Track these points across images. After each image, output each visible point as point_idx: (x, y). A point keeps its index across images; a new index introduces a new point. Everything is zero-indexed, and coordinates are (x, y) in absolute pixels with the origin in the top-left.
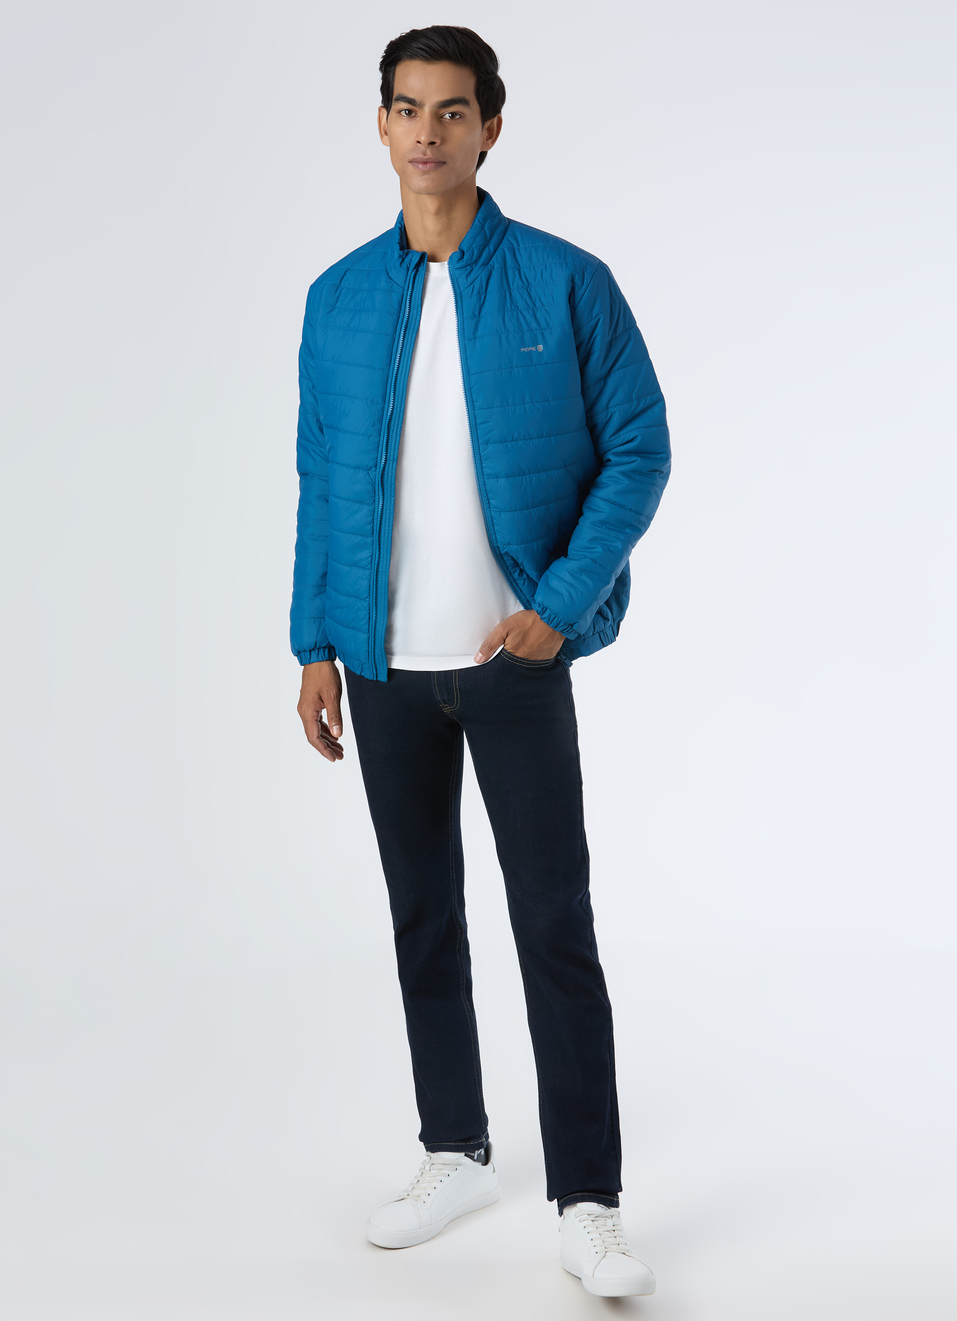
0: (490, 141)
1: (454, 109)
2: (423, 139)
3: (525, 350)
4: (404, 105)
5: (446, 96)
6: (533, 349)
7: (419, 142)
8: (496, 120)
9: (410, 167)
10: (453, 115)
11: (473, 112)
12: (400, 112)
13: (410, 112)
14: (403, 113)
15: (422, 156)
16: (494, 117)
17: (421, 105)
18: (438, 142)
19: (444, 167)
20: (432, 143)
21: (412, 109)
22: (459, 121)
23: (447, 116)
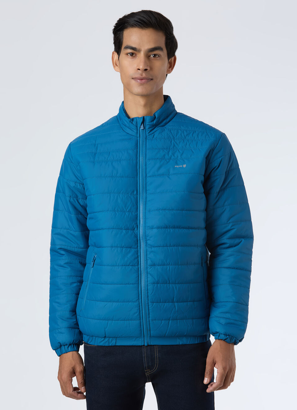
0: (171, 69)
1: (155, 52)
2: (141, 67)
3: (177, 166)
4: (129, 51)
5: (151, 46)
6: (181, 166)
7: (139, 69)
8: (173, 58)
9: (133, 82)
10: (155, 55)
11: (164, 54)
12: (127, 54)
13: (132, 54)
14: (129, 54)
15: (140, 76)
16: (172, 57)
17: (139, 51)
18: (149, 69)
19: (152, 82)
20: (146, 70)
21: (134, 52)
22: (158, 58)
23: (152, 56)
